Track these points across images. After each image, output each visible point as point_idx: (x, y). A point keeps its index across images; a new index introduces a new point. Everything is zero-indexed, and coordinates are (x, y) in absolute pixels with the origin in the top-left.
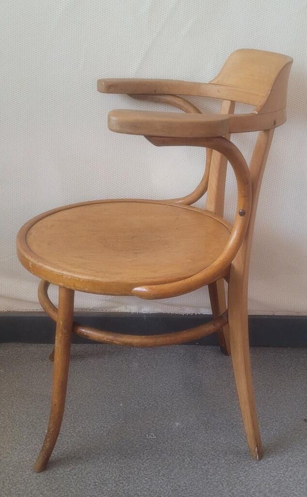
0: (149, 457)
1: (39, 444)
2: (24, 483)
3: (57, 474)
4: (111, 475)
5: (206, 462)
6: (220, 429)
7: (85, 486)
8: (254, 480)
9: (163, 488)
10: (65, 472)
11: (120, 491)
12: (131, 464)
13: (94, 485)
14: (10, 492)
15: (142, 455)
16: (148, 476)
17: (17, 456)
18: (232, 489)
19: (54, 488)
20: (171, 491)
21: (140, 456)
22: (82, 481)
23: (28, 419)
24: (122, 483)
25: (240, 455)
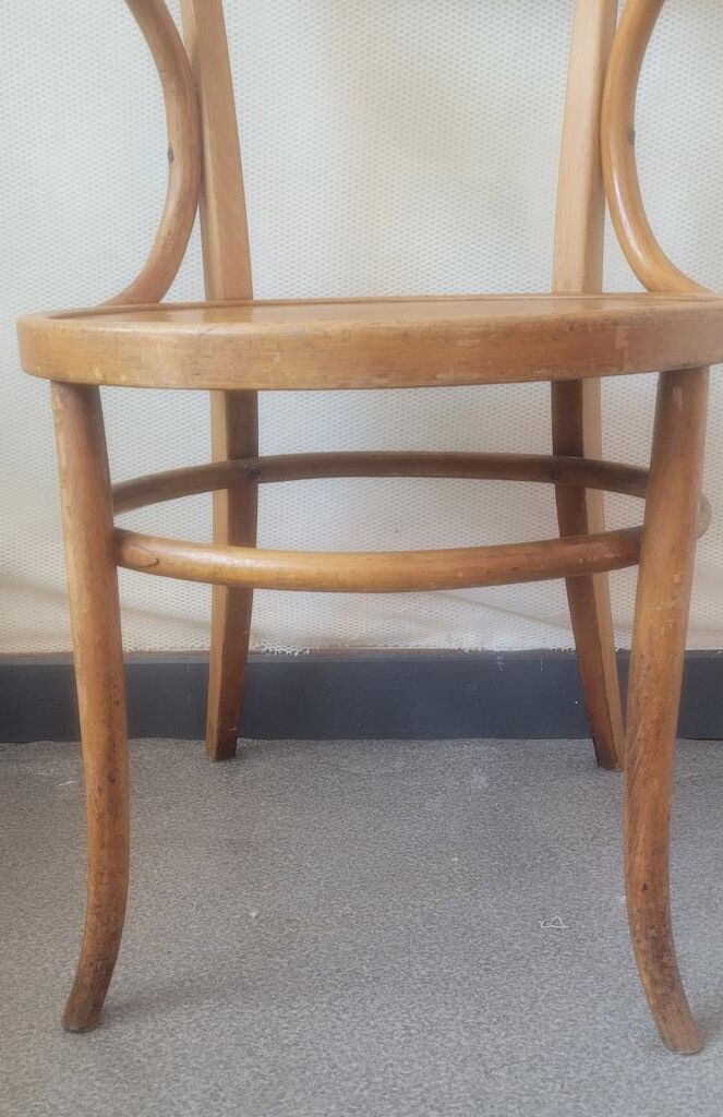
0: (556, 971)
2: (199, 1029)
3: (293, 1008)
4: (451, 1012)
7: (378, 1038)
9: (614, 1043)
10: (314, 1003)
11: (485, 1050)
12: (504, 987)
13: (405, 1035)
14: (156, 1051)
15: (534, 967)
16: (561, 1015)
17: (175, 970)
19: (285, 1041)
21: (532, 970)
22: (368, 1025)
23: (200, 890)
24: (488, 1030)
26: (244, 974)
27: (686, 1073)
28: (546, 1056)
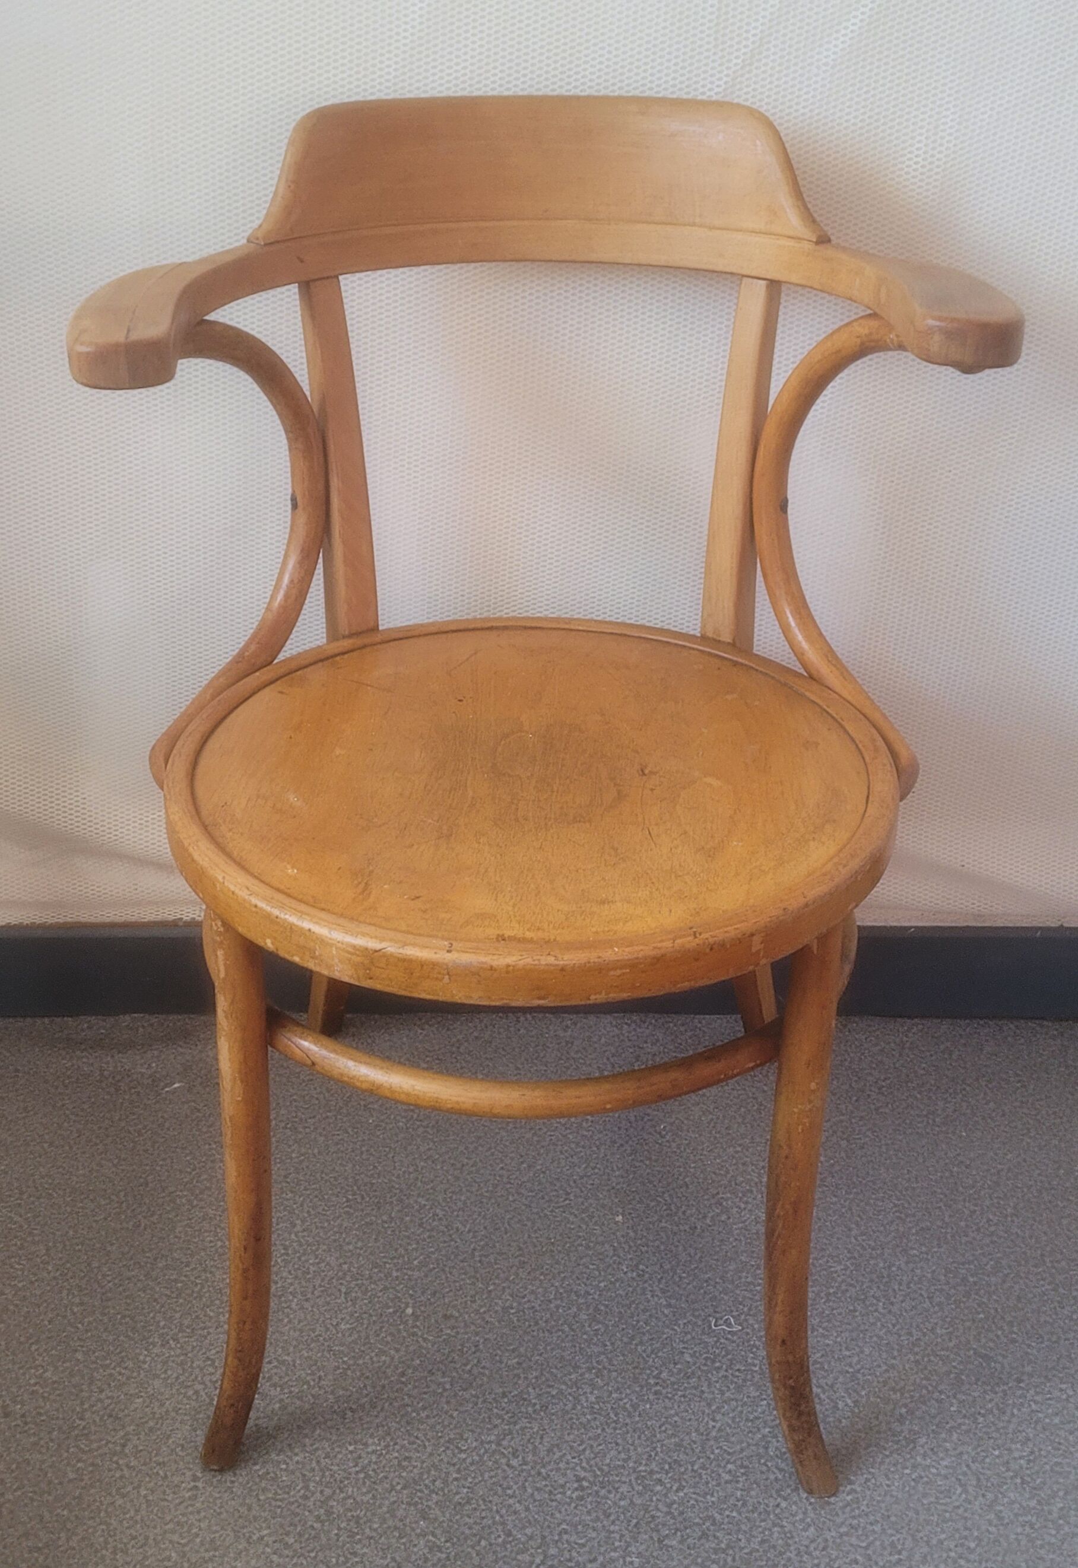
0: (729, 1394)
2: (368, 1482)
3: (461, 1451)
4: (623, 1456)
5: (904, 1410)
6: (931, 1298)
7: (550, 1493)
8: (1057, 1469)
9: (785, 1499)
10: (482, 1443)
11: (658, 1509)
12: (676, 1418)
13: (577, 1489)
14: (329, 1513)
15: (705, 1388)
16: (733, 1459)
17: (333, 1393)
18: (996, 1501)
19: (458, 1498)
21: (703, 1392)
22: (539, 1474)
23: (345, 1267)
24: (660, 1481)
25: (1003, 1387)
26: (407, 1400)
27: (854, 1541)
28: (718, 1517)
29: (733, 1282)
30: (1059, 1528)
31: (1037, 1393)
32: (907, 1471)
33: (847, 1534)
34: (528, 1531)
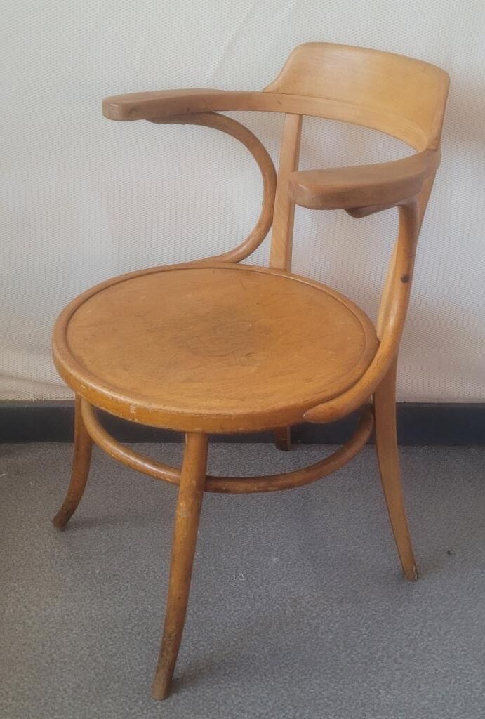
0: (238, 608)
1: (89, 590)
2: (71, 647)
3: (115, 633)
5: (315, 614)
6: (333, 566)
7: (153, 650)
8: (381, 639)
10: (125, 629)
12: (213, 618)
14: (52, 660)
15: (228, 605)
17: (60, 608)
18: (351, 653)
19: (111, 653)
20: (268, 657)
21: (226, 607)
22: (149, 642)
23: (71, 554)
24: (203, 645)
25: (361, 604)
26: (93, 611)
27: (286, 670)
28: (227, 661)
29: (245, 560)
30: (378, 664)
31: (376, 607)
32: (313, 641)
33: (284, 667)
34: (141, 667)
